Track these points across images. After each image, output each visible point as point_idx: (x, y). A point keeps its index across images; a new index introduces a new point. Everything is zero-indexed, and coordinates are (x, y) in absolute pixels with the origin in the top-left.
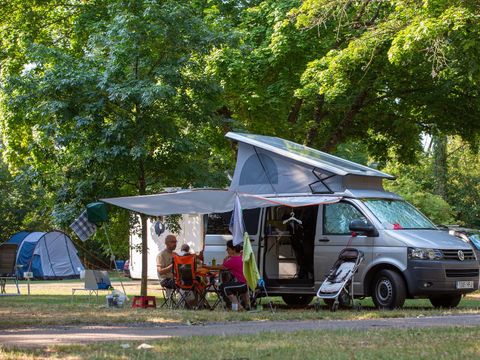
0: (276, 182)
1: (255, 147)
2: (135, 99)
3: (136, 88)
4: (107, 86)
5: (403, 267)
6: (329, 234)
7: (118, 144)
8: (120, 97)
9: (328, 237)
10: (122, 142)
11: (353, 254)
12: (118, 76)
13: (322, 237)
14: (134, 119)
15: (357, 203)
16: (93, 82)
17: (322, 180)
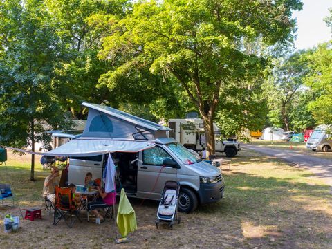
0: (112, 131)
1: (99, 111)
2: (29, 82)
3: (30, 76)
4: (14, 74)
5: (197, 188)
6: (146, 164)
7: (19, 105)
8: (20, 80)
9: (146, 166)
10: (22, 105)
11: (174, 184)
12: (20, 70)
13: (143, 166)
14: (29, 93)
15: (165, 147)
16: (7, 73)
17: (141, 132)
